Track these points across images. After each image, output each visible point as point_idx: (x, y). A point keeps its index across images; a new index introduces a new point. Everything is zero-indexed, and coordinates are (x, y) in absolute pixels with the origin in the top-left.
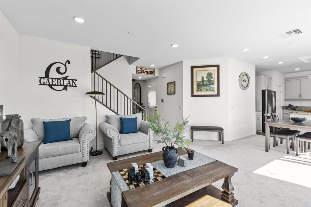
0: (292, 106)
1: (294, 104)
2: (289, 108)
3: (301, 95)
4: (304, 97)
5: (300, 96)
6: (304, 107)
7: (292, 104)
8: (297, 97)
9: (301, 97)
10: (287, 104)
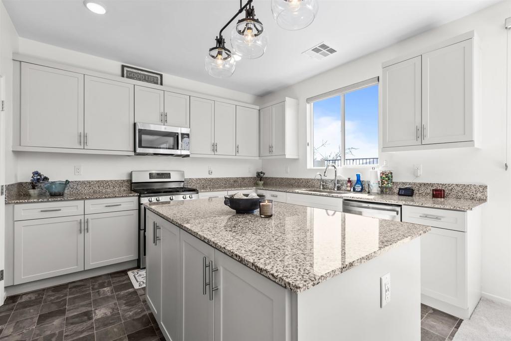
0: (46, 179)
1: (56, 173)
2: (32, 192)
3: (85, 136)
4: (95, 144)
5: (83, 139)
6: (89, 182)
7: (44, 173)
8: (70, 143)
9: (85, 143)
10: (24, 173)
